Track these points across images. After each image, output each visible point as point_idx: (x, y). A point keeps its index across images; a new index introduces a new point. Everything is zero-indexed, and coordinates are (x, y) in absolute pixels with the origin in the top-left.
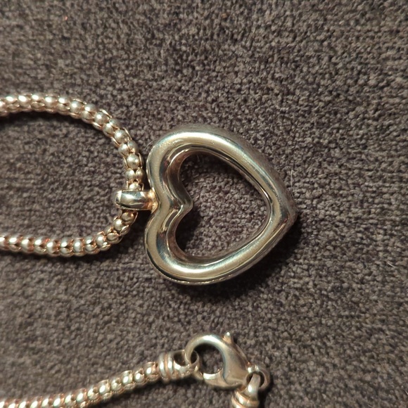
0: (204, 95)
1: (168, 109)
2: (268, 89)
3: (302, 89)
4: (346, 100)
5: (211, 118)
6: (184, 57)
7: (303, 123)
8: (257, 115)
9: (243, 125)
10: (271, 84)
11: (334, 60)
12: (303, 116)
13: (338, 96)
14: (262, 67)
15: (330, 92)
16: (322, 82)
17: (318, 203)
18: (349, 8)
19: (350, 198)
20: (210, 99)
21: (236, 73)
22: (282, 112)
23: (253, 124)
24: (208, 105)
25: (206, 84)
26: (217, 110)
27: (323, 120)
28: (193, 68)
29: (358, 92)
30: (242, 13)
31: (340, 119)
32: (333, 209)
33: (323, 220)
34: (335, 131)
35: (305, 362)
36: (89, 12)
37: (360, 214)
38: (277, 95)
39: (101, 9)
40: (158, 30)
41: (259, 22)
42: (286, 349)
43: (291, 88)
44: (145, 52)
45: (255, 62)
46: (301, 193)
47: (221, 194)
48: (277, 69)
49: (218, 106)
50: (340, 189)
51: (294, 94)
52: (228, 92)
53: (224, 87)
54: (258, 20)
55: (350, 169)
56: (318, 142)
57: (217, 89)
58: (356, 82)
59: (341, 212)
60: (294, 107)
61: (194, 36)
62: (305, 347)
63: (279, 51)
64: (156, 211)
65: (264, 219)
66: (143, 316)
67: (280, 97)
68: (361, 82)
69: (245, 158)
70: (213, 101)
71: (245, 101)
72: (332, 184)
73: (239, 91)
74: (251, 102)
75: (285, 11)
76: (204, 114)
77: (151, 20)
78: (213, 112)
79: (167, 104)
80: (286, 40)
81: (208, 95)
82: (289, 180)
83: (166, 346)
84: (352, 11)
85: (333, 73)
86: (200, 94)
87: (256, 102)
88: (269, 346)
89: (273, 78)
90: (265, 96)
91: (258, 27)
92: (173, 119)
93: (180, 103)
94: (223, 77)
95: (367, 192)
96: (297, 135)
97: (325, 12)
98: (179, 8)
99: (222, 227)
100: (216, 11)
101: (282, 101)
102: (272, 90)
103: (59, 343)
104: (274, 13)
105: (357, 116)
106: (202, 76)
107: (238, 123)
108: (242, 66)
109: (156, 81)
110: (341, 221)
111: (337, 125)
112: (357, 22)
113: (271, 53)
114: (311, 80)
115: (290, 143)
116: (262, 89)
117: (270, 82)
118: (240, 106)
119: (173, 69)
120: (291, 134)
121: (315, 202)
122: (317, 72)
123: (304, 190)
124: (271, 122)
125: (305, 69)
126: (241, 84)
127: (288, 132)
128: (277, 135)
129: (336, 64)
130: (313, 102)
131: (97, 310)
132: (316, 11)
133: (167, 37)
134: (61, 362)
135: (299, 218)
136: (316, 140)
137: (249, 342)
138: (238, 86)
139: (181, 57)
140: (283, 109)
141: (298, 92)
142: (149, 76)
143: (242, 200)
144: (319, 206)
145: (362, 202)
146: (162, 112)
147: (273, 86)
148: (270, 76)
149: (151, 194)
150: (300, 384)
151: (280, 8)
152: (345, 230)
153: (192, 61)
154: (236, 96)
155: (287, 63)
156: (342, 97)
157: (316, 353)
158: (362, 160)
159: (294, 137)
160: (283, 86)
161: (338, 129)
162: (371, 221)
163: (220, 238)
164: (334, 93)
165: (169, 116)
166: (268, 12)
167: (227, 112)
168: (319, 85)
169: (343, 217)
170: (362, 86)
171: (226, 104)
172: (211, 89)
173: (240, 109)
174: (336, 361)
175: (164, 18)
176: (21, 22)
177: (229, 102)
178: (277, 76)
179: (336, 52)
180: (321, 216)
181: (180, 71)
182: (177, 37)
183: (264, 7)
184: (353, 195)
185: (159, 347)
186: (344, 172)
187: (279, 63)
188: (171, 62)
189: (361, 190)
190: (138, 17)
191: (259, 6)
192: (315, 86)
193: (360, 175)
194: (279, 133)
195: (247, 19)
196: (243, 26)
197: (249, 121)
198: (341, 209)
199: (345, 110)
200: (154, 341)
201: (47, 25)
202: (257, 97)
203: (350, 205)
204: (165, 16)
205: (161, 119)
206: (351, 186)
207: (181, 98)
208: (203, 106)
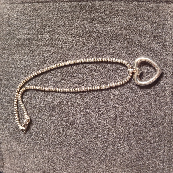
6: (98, 53)
18: (126, 46)
35: (119, 107)
36: (81, 45)
39: (83, 45)
42: (115, 105)
44: (91, 52)
61: (100, 50)
62: (119, 105)
66: (90, 99)
80: (116, 51)
88: (113, 105)
91: (111, 48)
98: (97, 45)
100: (104, 46)
103: (74, 105)
112: (128, 48)
131: (81, 99)
132: (121, 46)
133: (95, 50)
134: (74, 109)
151: (115, 45)
155: (116, 55)
157: (121, 106)
174: (124, 107)
175: (95, 47)
176: (68, 46)
182: (97, 50)
188: (96, 54)
190: (90, 46)
196: (108, 48)
201: (73, 47)
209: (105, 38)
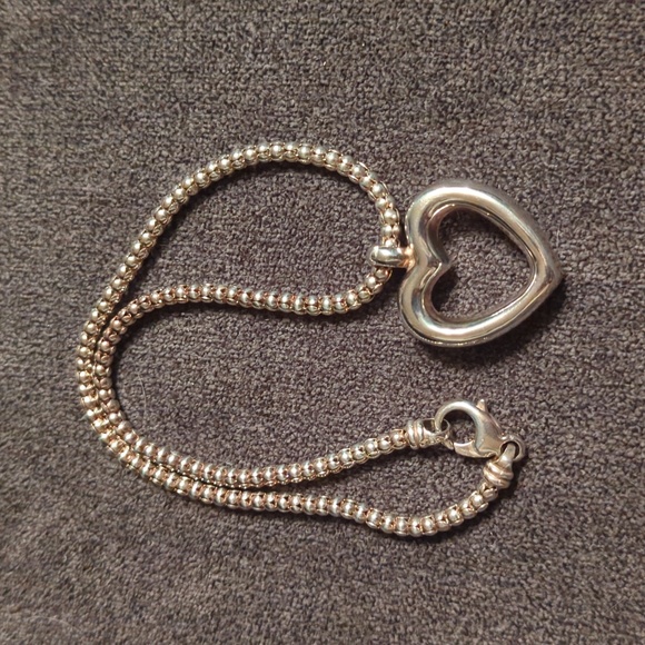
0: (468, 149)
1: (429, 163)
2: (537, 145)
3: (573, 146)
4: (619, 158)
5: (473, 173)
6: (450, 110)
7: (572, 182)
8: (524, 171)
9: (508, 182)
10: (540, 140)
11: (607, 117)
12: (573, 175)
13: (610, 155)
14: (532, 122)
15: (602, 150)
16: (594, 140)
17: (584, 266)
18: (625, 63)
19: (618, 261)
20: (474, 153)
21: (504, 127)
22: (550, 169)
23: (519, 181)
24: (472, 160)
25: (471, 137)
26: (481, 165)
27: (594, 179)
28: (458, 121)
29: (631, 151)
30: (513, 65)
31: (612, 179)
32: (600, 272)
33: (589, 283)
34: (605, 191)
35: (563, 434)
36: (350, 58)
37: (628, 278)
38: (546, 151)
39: (363, 56)
40: (423, 80)
41: (531, 76)
42: (543, 420)
43: (561, 145)
44: (408, 103)
45: (524, 116)
46: (567, 255)
47: (481, 254)
48: (547, 125)
49: (483, 161)
50: (608, 252)
51: (563, 151)
52: (494, 147)
53: (490, 141)
54: (529, 73)
55: (619, 231)
56: (587, 202)
57: (483, 143)
58: (630, 140)
59: (609, 276)
60: (563, 164)
61: (460, 87)
62: (564, 418)
63: (550, 106)
64: (412, 269)
65: (525, 282)
66: (391, 381)
67: (549, 154)
68: (635, 140)
69: (510, 215)
70: (478, 156)
71: (512, 156)
72: (600, 247)
73: (506, 146)
74: (518, 158)
75: (559, 65)
76: (467, 169)
77: (416, 69)
78: (477, 168)
79: (428, 158)
80: (558, 95)
81: (473, 150)
82: (555, 241)
83: (413, 414)
84: (629, 67)
85: (606, 130)
86: (464, 148)
87: (523, 158)
88: (526, 416)
89: (542, 134)
90: (534, 152)
91: (529, 80)
92: (433, 173)
93: (442, 156)
94: (489, 131)
95: (637, 255)
96: (566, 194)
97: (600, 67)
98: (446, 57)
99: (480, 289)
100: (486, 62)
101: (551, 158)
102: (541, 146)
103: (297, 409)
104: (547, 66)
105: (629, 176)
106: (467, 130)
107: (503, 180)
108: (510, 120)
109: (418, 133)
110: (607, 285)
111: (608, 185)
112: (634, 78)
113: (541, 108)
114: (582, 137)
115: (557, 202)
116: (530, 145)
117: (539, 137)
118: (506, 161)
119: (437, 122)
120: (559, 193)
121: (581, 265)
122: (589, 129)
123: (570, 252)
124: (538, 179)
125: (576, 126)
126: (508, 139)
127: (556, 191)
128: (543, 193)
129: (609, 121)
130: (583, 160)
131: (341, 374)
132: (591, 65)
133: (432, 87)
134: (298, 430)
135: (563, 281)
136: (586, 199)
137: (503, 412)
138: (505, 141)
139: (446, 109)
140: (552, 166)
141: (568, 149)
142: (411, 128)
143: (504, 261)
144: (585, 269)
145: (631, 266)
146: (422, 166)
147: (542, 142)
148: (539, 132)
149: (409, 251)
150: (558, 458)
151: (553, 61)
152: (612, 294)
153: (457, 113)
154: (503, 152)
155: (558, 119)
156: (614, 156)
157: (576, 425)
158: (633, 222)
159: (562, 196)
160: (553, 142)
161: (609, 189)
162: (639, 286)
163: (477, 300)
164: (606, 152)
165: (429, 170)
166: (540, 65)
167: (491, 168)
168: (590, 143)
169: (610, 281)
170: (636, 145)
171: (491, 159)
172: (476, 143)
173: (506, 164)
174: (597, 434)
175: (430, 68)
176: (275, 66)
177: (495, 157)
178: (547, 131)
179: (609, 109)
180: (587, 280)
181: (444, 124)
182: (442, 88)
183: (537, 60)
184: (621, 258)
185: (406, 414)
186: (613, 234)
187: (549, 118)
188: (435, 114)
189: (631, 253)
190: (402, 65)
191: (531, 59)
192: (586, 143)
193: (630, 238)
194: (546, 191)
195: (518, 71)
196: (513, 78)
197: (515, 177)
198: (609, 272)
199: (617, 169)
200: (401, 408)
201: (301, 71)
202: (525, 153)
203: (618, 269)
204: (431, 65)
205: (420, 174)
206: (621, 249)
207: (443, 152)
208: (466, 160)
209: (493, 14)
